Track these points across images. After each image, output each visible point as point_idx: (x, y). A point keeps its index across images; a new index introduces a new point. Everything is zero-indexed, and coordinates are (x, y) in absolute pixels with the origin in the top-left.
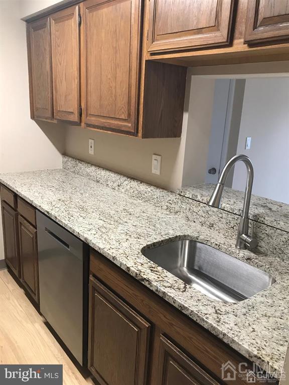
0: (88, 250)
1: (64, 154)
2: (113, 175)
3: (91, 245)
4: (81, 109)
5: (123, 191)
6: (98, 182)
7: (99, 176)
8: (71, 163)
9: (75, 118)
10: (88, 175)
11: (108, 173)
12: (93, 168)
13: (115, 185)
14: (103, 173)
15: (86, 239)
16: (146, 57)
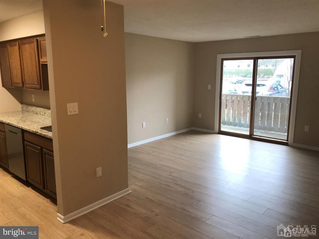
0: (23, 131)
1: (22, 103)
2: (42, 109)
3: (23, 129)
4: (23, 81)
5: (46, 115)
6: (37, 113)
7: (37, 111)
8: (25, 107)
9: (21, 85)
10: (33, 111)
11: (41, 108)
12: (34, 108)
13: (43, 113)
14: (39, 109)
15: (22, 127)
16: (41, 63)
